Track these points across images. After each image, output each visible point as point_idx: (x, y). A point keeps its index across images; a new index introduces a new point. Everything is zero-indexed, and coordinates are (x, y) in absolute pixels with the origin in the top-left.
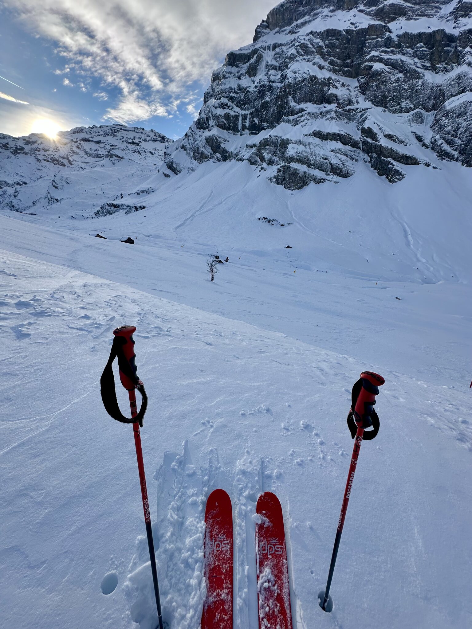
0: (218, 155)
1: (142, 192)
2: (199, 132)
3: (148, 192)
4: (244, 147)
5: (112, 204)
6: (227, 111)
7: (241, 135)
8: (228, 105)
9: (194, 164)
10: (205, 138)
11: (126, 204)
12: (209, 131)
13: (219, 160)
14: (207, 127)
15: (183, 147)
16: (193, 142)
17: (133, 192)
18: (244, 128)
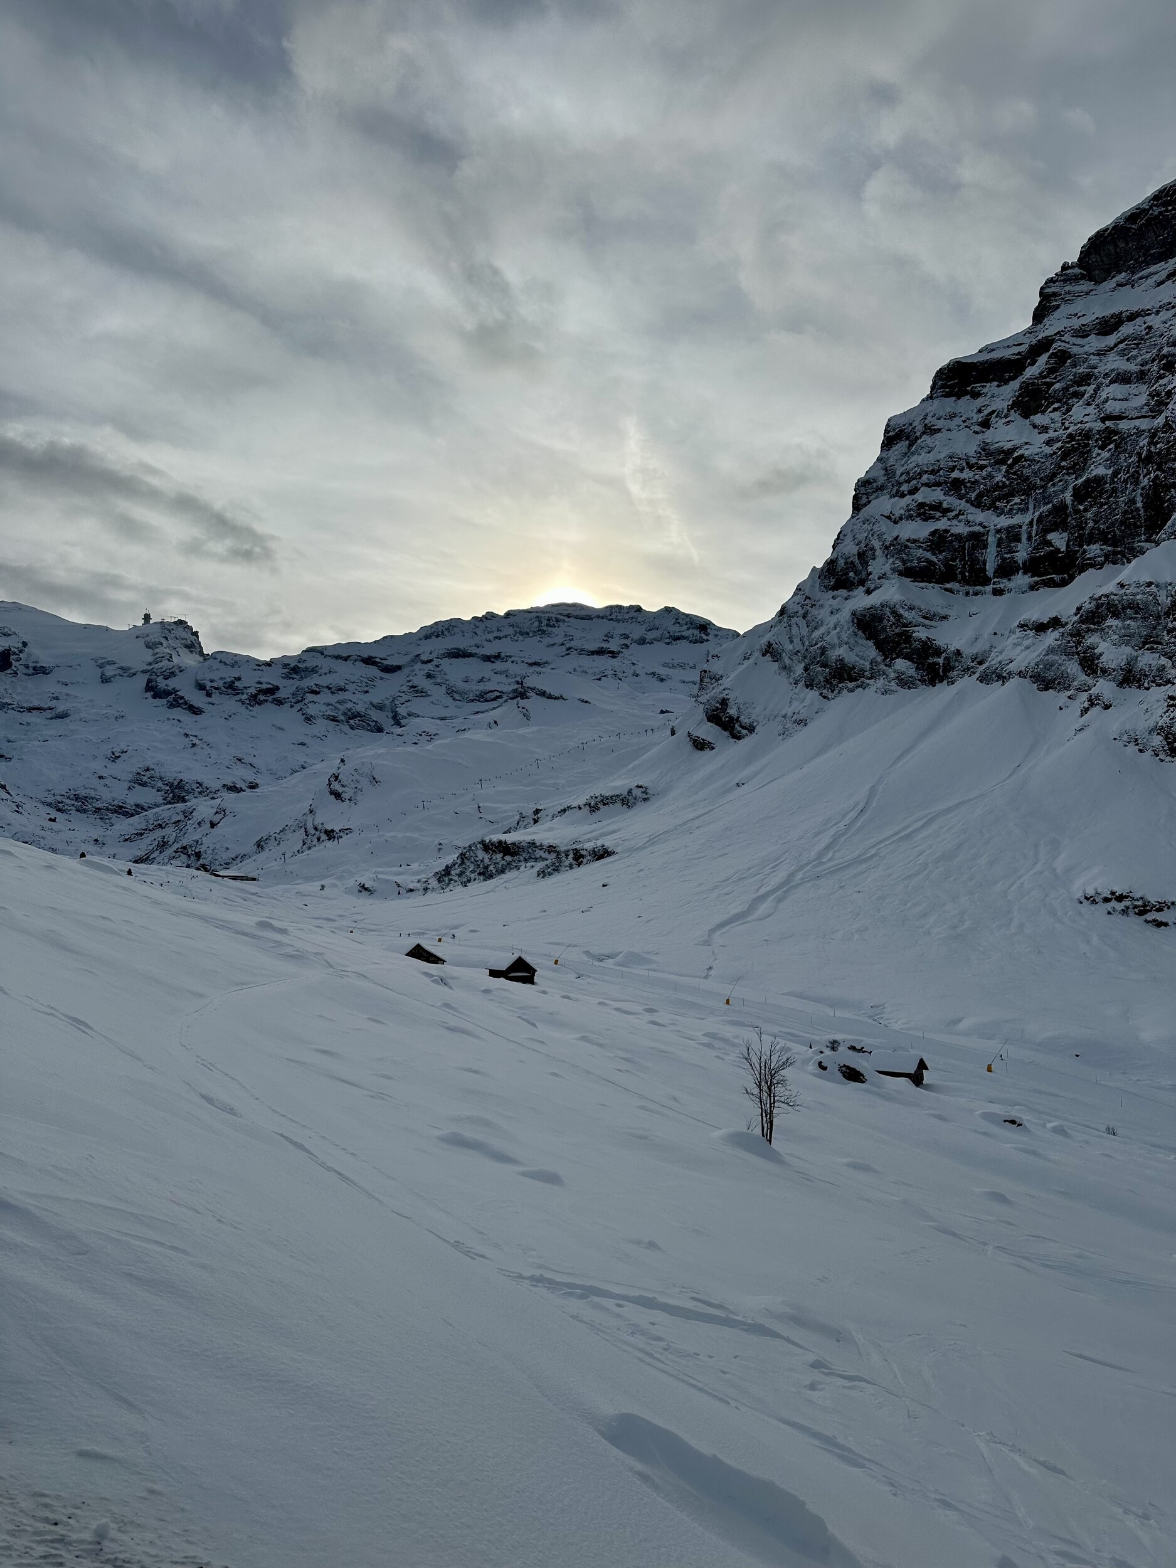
0: (901, 664)
1: (606, 801)
2: (828, 600)
3: (627, 800)
4: (1012, 632)
5: (500, 842)
6: (942, 524)
7: (998, 592)
8: (945, 506)
9: (807, 702)
10: (854, 614)
11: (546, 843)
12: (869, 592)
13: (904, 682)
14: (862, 582)
15: (770, 651)
16: (805, 631)
17: (575, 804)
18: (1007, 570)
